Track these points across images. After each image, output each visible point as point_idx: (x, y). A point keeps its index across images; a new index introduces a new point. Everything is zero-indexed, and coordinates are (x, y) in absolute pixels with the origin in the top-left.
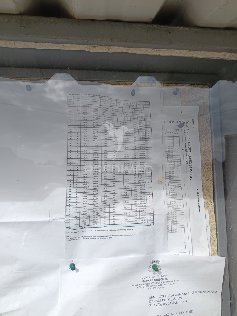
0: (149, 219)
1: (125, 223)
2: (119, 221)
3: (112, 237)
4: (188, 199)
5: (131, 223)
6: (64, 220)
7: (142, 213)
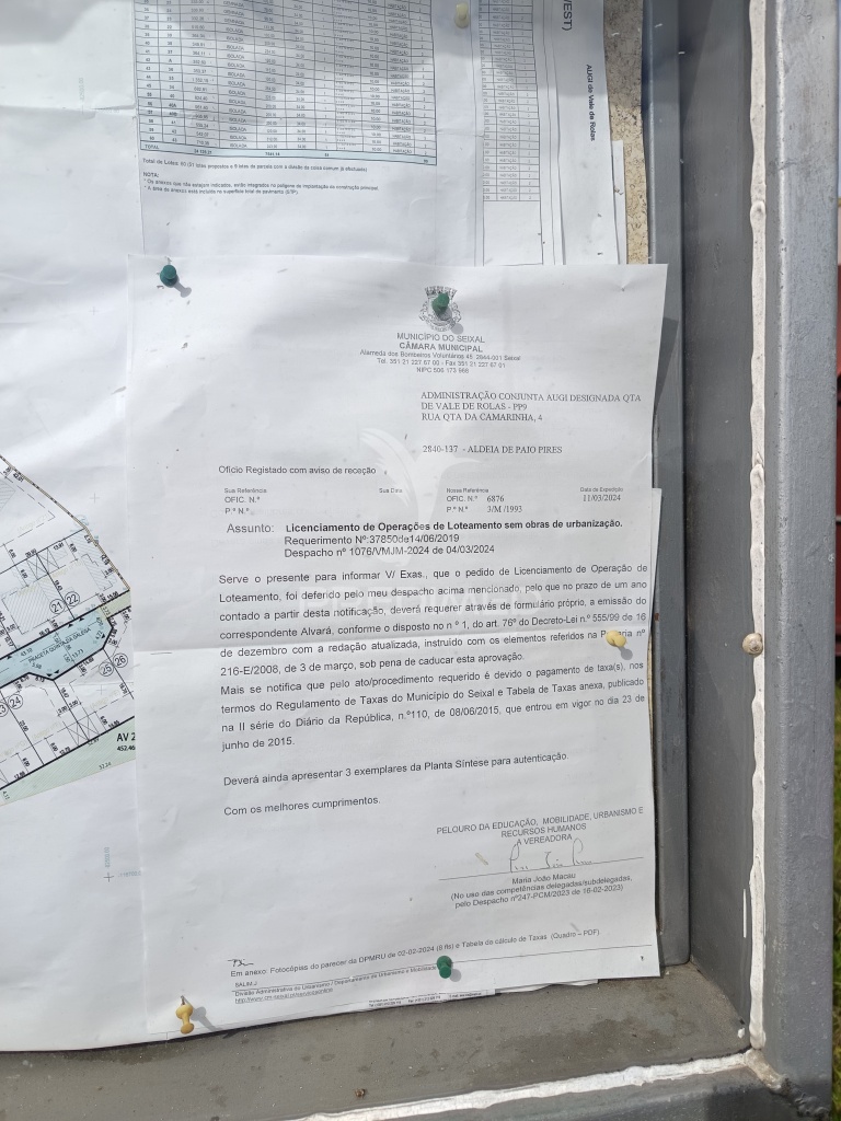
0: (422, 144)
1: (340, 146)
2: (319, 138)
3: (295, 189)
4: (553, 92)
5: (359, 148)
6: (133, 113)
7: (397, 121)
